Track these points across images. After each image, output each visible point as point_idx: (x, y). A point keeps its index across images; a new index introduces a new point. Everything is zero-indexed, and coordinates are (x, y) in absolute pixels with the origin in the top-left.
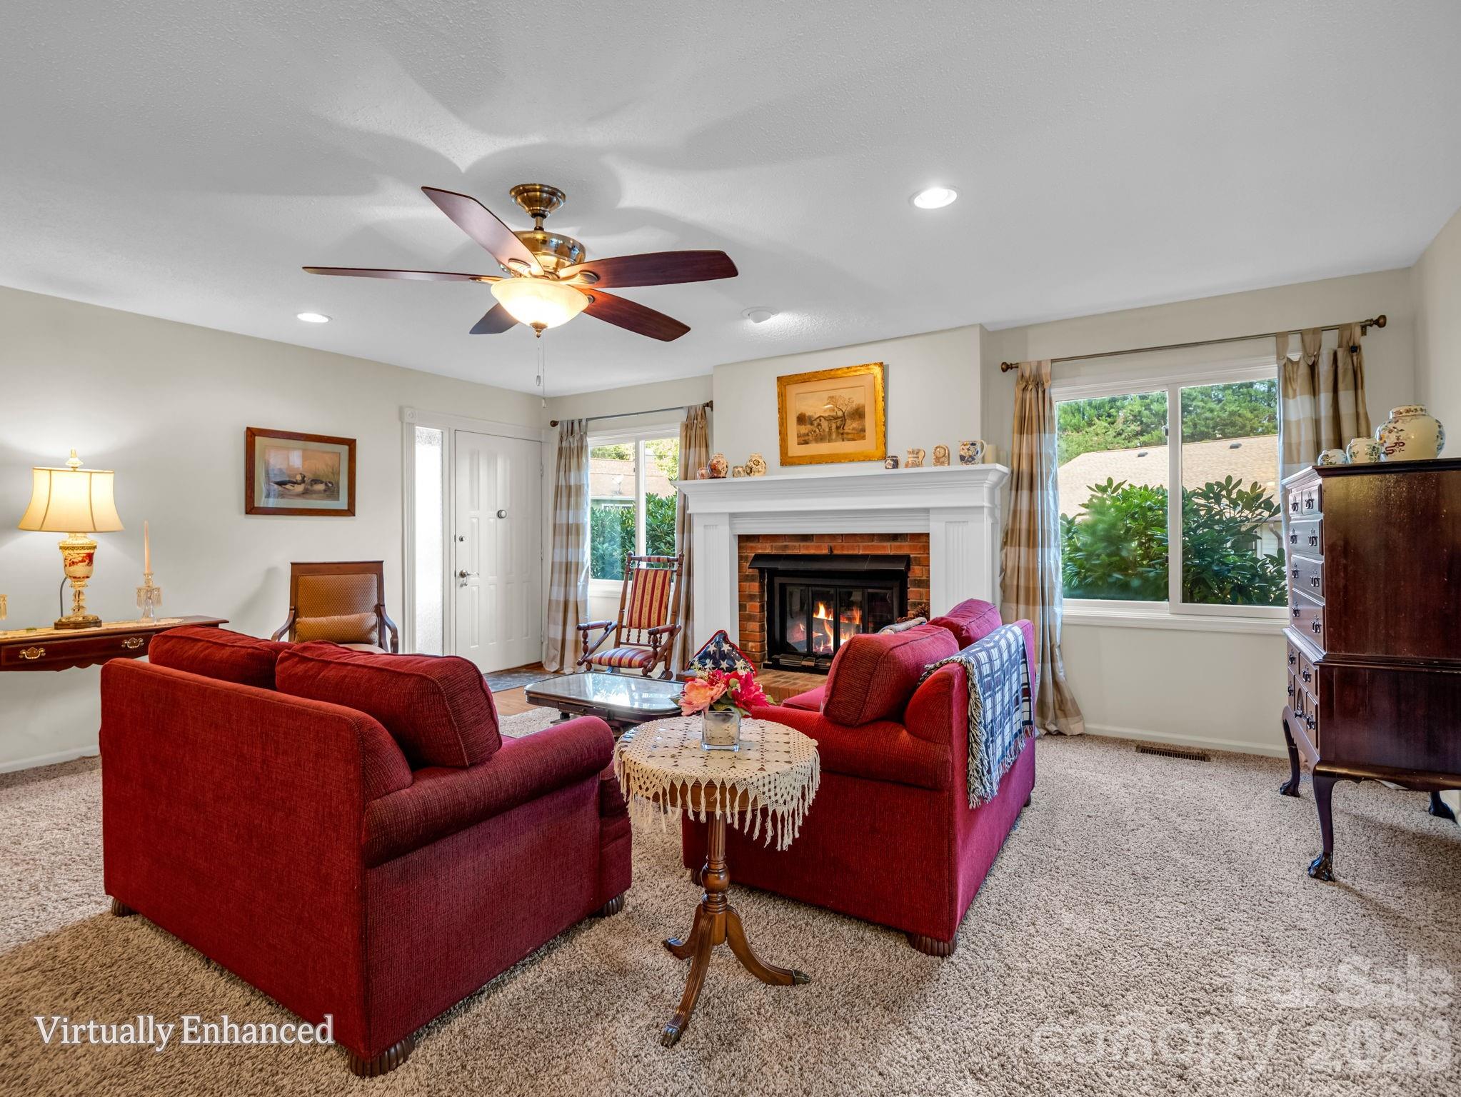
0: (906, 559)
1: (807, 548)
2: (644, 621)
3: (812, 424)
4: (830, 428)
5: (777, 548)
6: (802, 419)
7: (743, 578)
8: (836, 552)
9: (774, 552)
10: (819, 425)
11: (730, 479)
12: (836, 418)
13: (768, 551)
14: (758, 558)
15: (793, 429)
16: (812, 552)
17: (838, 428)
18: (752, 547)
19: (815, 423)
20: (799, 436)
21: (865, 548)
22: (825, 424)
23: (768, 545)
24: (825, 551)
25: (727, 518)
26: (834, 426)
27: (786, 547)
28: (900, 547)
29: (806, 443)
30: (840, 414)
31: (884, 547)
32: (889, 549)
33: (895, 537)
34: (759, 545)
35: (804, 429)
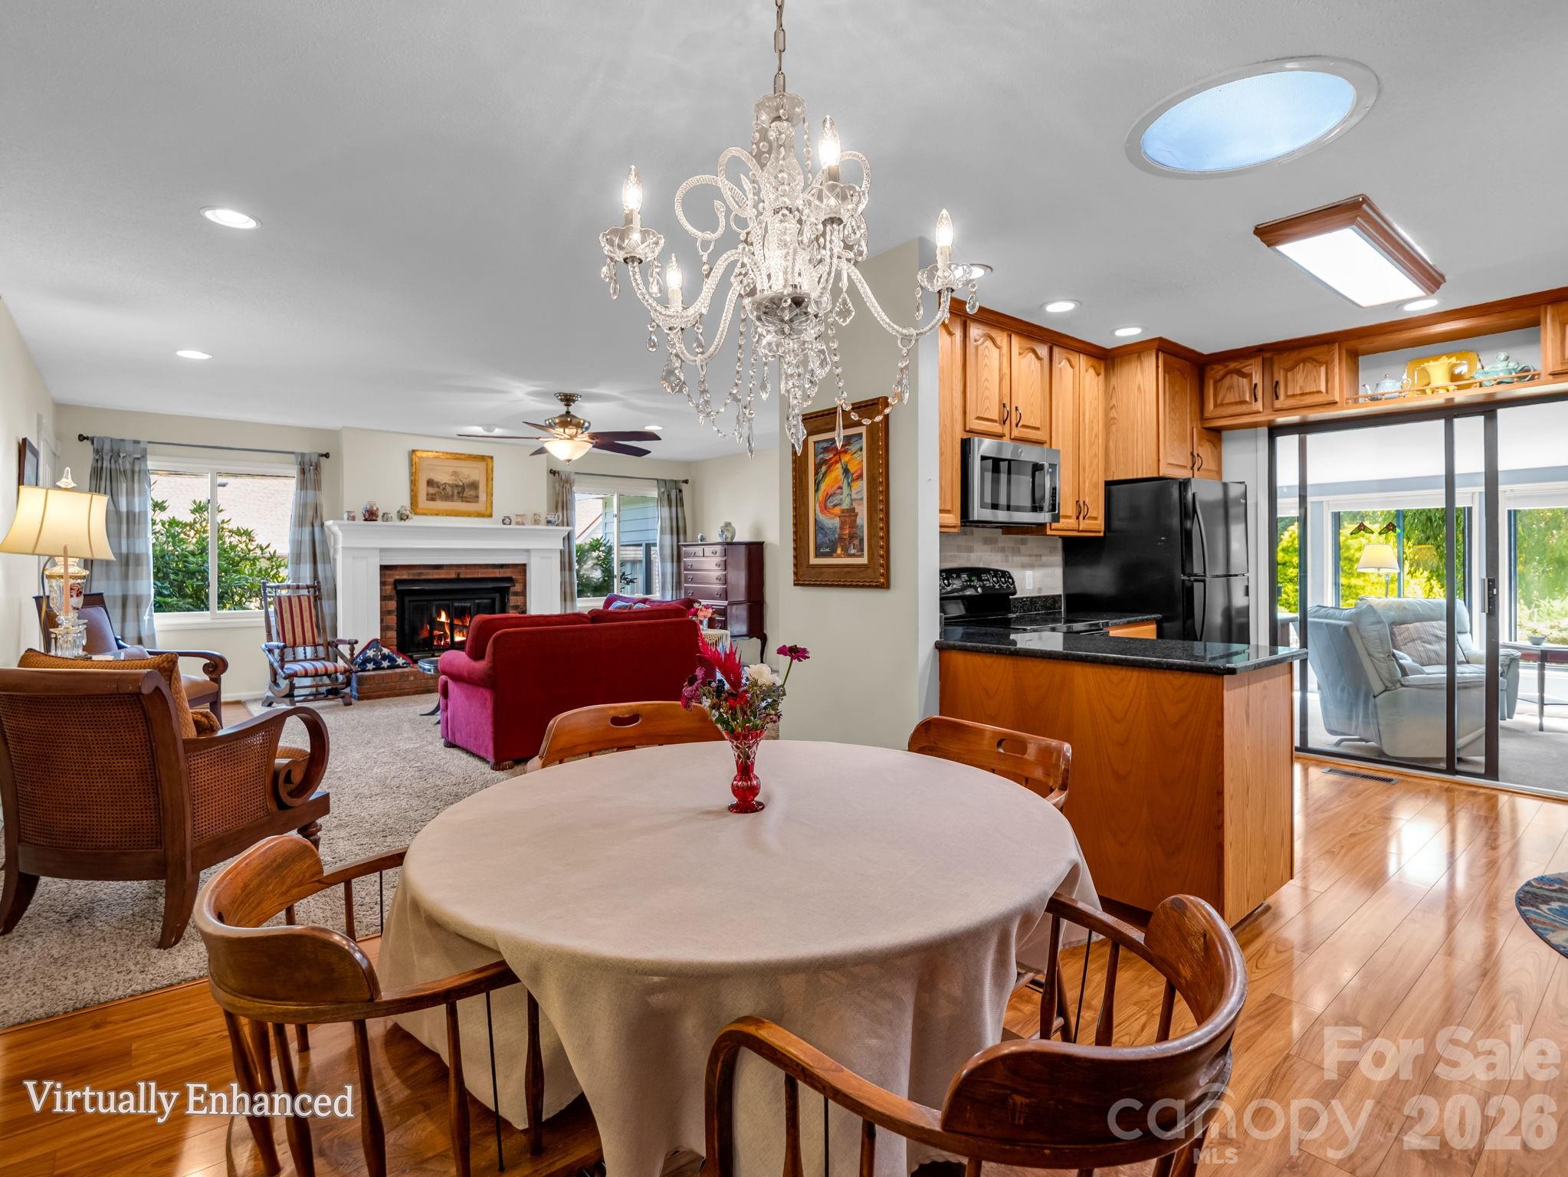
0: (510, 580)
1: (439, 574)
2: (299, 640)
3: (439, 487)
4: (453, 492)
5: (413, 575)
6: (430, 483)
7: (384, 598)
8: (462, 576)
9: (411, 577)
10: (444, 489)
11: (379, 522)
12: (457, 486)
13: (405, 577)
14: (397, 582)
15: (423, 489)
16: (442, 576)
17: (459, 493)
18: (390, 575)
19: (442, 488)
20: (428, 495)
21: (482, 573)
22: (449, 489)
23: (405, 572)
24: (453, 576)
25: (377, 553)
26: (456, 492)
27: (420, 574)
28: (505, 572)
29: (433, 499)
30: (461, 484)
31: (494, 572)
32: (498, 573)
33: (502, 566)
34: (397, 572)
35: (432, 490)
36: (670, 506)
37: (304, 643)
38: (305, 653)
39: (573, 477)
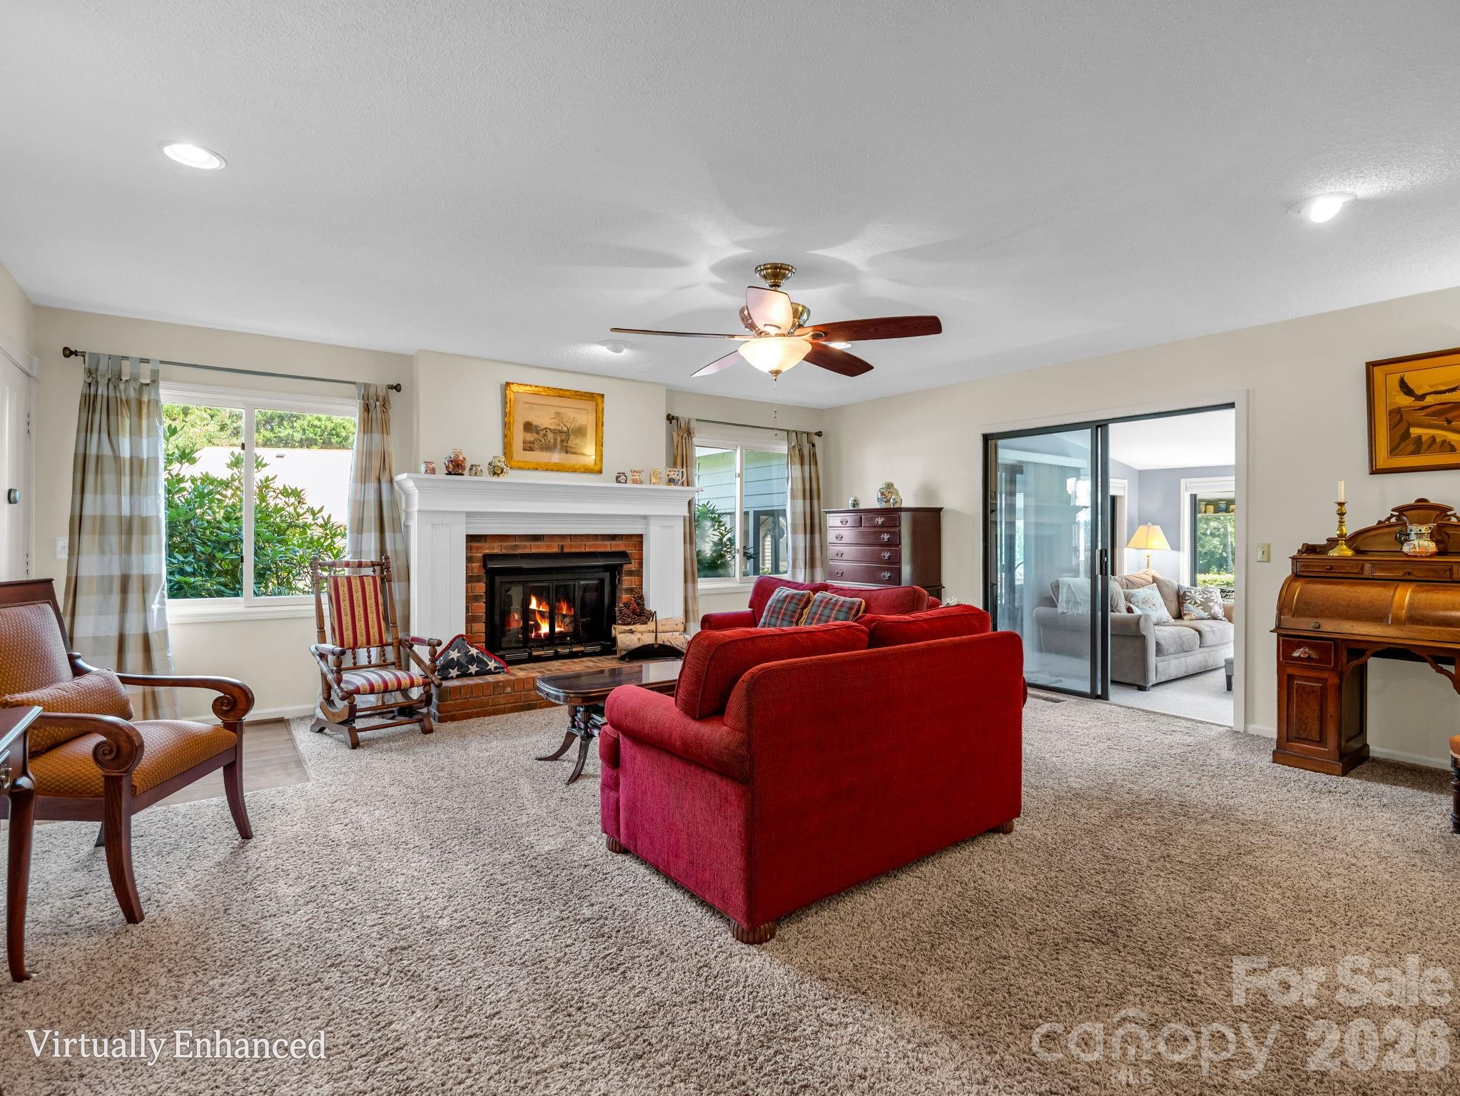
0: (623, 555)
1: (538, 547)
2: (362, 638)
3: (538, 433)
4: (555, 440)
5: (506, 548)
6: (528, 427)
7: (470, 579)
8: (566, 550)
9: (504, 551)
10: (545, 435)
11: (466, 477)
12: (561, 432)
13: (496, 551)
14: (487, 558)
15: (519, 436)
16: (542, 550)
17: (562, 441)
18: (477, 548)
19: (542, 433)
20: (525, 442)
21: (590, 546)
22: (550, 436)
23: (496, 545)
24: (555, 550)
25: (463, 517)
26: (559, 439)
27: (516, 546)
28: (618, 545)
29: (531, 449)
30: (565, 429)
31: (605, 546)
32: (608, 547)
33: (613, 537)
34: (486, 545)
35: (530, 437)
36: (802, 464)
37: (368, 642)
38: (369, 657)
39: (694, 424)
